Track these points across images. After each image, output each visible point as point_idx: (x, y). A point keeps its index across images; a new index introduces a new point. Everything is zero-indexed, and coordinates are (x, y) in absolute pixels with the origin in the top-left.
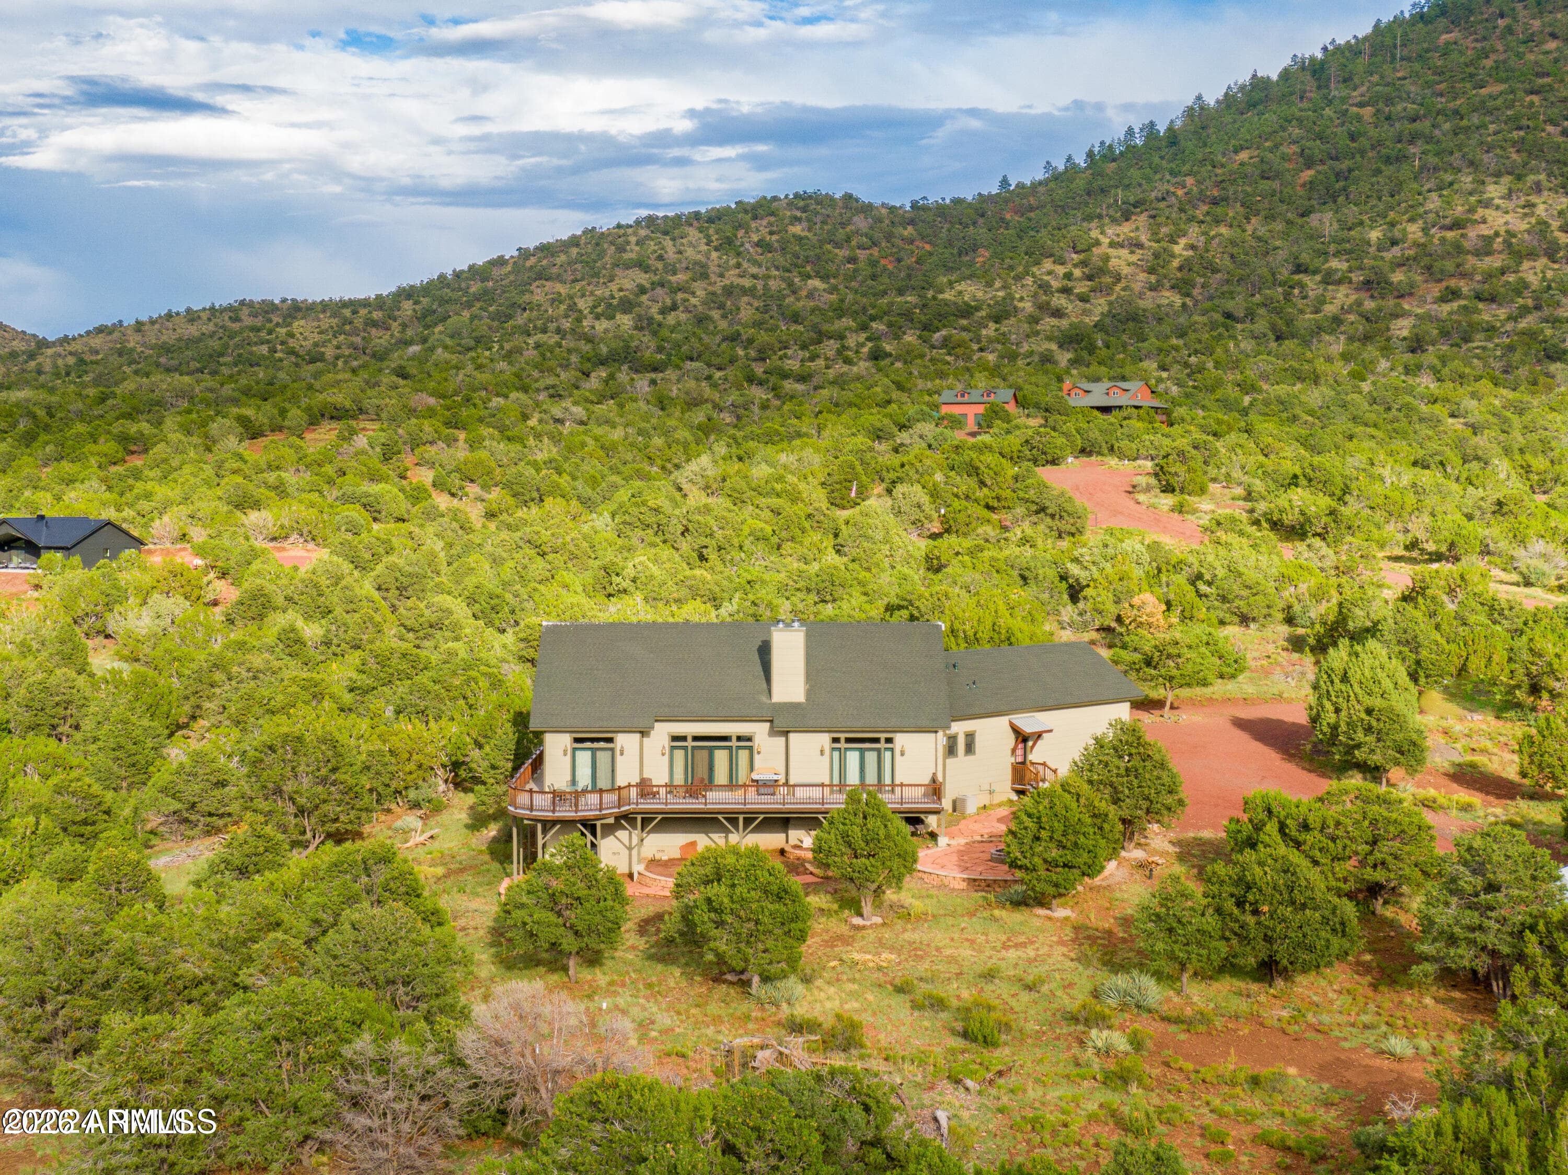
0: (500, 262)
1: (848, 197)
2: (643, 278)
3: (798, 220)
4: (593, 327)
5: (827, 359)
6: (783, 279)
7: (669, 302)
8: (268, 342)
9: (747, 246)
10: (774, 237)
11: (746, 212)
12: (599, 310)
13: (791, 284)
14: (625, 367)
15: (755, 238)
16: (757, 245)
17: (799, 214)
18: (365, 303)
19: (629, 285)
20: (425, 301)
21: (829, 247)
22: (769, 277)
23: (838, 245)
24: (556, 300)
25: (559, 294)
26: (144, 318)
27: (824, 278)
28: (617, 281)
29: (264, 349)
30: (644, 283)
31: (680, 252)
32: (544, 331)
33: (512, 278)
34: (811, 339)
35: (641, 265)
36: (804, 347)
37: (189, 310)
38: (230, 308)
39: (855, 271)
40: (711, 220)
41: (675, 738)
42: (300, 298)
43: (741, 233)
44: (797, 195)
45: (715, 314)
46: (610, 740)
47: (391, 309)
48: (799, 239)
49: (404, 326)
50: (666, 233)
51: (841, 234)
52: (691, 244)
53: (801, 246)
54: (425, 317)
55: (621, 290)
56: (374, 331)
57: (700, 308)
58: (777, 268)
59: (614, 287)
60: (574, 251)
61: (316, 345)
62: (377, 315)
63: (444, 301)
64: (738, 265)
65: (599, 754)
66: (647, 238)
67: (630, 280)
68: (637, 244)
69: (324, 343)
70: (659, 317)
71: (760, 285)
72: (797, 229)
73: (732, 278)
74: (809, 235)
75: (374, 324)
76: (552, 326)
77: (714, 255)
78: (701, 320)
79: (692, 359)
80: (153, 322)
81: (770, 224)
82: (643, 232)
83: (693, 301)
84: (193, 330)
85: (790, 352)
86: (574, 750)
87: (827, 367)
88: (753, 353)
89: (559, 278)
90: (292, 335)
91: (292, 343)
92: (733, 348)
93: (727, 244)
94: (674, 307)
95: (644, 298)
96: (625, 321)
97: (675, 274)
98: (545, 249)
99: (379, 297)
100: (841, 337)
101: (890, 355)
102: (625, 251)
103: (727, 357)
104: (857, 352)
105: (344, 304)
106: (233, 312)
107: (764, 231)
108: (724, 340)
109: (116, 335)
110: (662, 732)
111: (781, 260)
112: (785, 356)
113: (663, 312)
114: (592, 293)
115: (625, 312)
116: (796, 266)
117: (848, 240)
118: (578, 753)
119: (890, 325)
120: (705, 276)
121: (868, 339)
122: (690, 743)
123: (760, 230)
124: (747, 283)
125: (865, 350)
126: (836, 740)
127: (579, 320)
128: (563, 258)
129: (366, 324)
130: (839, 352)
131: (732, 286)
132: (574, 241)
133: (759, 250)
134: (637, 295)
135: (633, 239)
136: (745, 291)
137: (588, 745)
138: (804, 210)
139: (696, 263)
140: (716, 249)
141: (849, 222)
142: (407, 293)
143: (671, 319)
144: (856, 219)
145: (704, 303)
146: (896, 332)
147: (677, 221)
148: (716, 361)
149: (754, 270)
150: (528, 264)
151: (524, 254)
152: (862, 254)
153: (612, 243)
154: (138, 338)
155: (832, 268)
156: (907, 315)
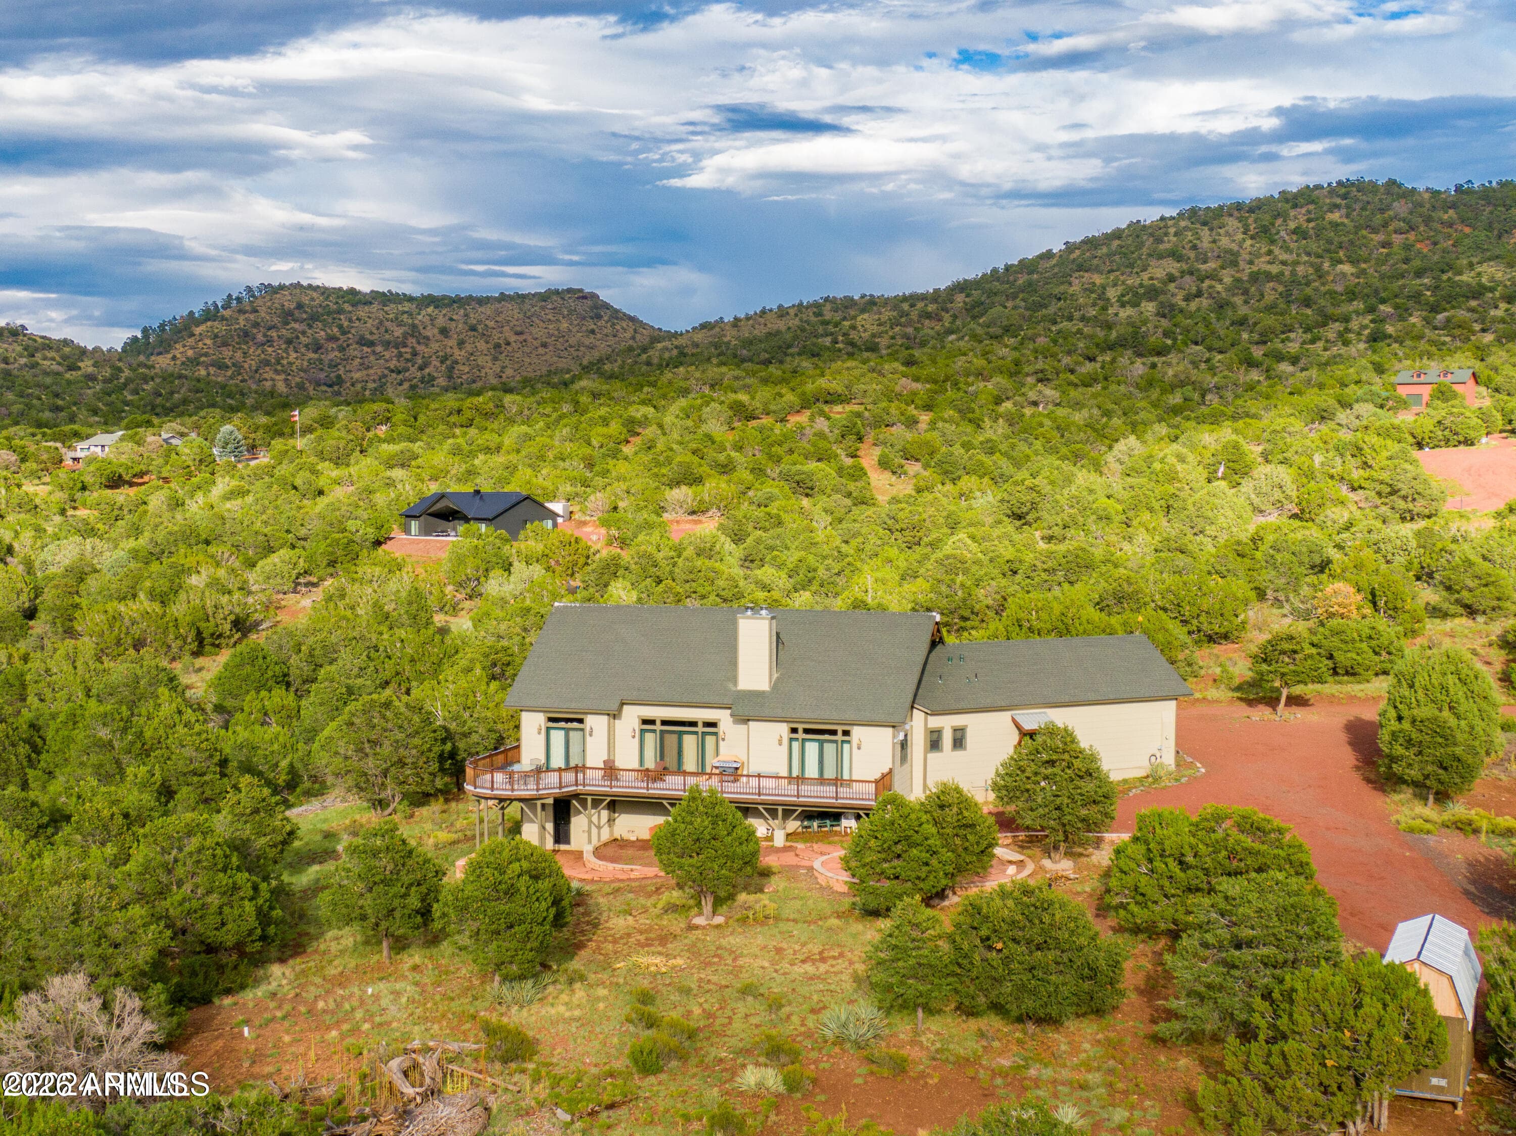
0: (1048, 255)
1: (1392, 183)
2: (1172, 266)
3: (1337, 207)
4: (1116, 315)
5: (1327, 341)
6: (1312, 265)
7: (1194, 289)
8: (832, 334)
9: (1283, 233)
10: (1311, 225)
11: (1287, 201)
12: (1126, 298)
13: (1318, 269)
14: (1129, 352)
15: (1292, 225)
16: (1294, 232)
17: (1338, 201)
18: (923, 297)
19: (1160, 273)
20: (976, 293)
21: (1364, 232)
22: (1298, 263)
23: (1375, 231)
24: (1089, 290)
25: (1094, 284)
26: (742, 316)
27: (1353, 262)
28: (1150, 269)
29: (827, 341)
30: (1174, 271)
31: (1214, 242)
32: (1070, 319)
33: (1056, 270)
34: (1317, 322)
35: (1175, 255)
36: (1308, 330)
37: (780, 307)
38: (816, 305)
39: (1388, 255)
40: (1251, 210)
41: (645, 722)
42: (877, 294)
43: (1279, 221)
44: (1340, 183)
45: (1238, 300)
46: (581, 721)
47: (944, 302)
48: (1335, 225)
49: (955, 317)
50: (1205, 224)
51: (1378, 219)
52: (1227, 234)
53: (1336, 232)
54: (973, 307)
55: (1151, 279)
56: (927, 322)
57: (1224, 295)
58: (1309, 254)
59: (1145, 276)
60: (1116, 243)
61: (874, 336)
62: (931, 308)
63: (993, 293)
64: (1270, 252)
65: (572, 733)
66: (1186, 228)
67: (1159, 270)
68: (1176, 234)
69: (880, 335)
70: (1183, 304)
71: (1287, 271)
72: (1335, 216)
73: (1262, 264)
74: (1346, 221)
75: (928, 316)
76: (1077, 315)
77: (1249, 242)
78: (1221, 306)
79: (1196, 343)
80: (748, 318)
81: (1309, 212)
82: (1183, 224)
83: (1219, 287)
84: (781, 325)
85: (1292, 335)
86: (548, 729)
87: (1325, 349)
88: (1256, 337)
89: (1097, 270)
90: (853, 327)
91: (853, 335)
92: (1238, 333)
93: (1265, 232)
94: (1199, 294)
95: (1172, 286)
96: (1149, 308)
97: (1205, 262)
98: (1090, 243)
99: (936, 291)
100: (1346, 319)
101: (1390, 336)
102: (1162, 242)
103: (1229, 341)
104: (1359, 334)
105: (905, 299)
106: (817, 308)
107: (1302, 219)
108: (1233, 324)
109: (717, 329)
110: (632, 715)
111: (1313, 246)
112: (1288, 339)
113: (1187, 299)
114: (1123, 283)
115: (1150, 300)
116: (1328, 251)
117: (1385, 225)
118: (552, 732)
119: (1397, 307)
120: (1234, 264)
121: (1372, 321)
122: (658, 727)
123: (1298, 218)
124: (1274, 269)
125: (1366, 332)
126: (794, 730)
127: (1104, 309)
128: (1105, 250)
129: (920, 316)
130: (1340, 335)
131: (1258, 273)
132: (1117, 234)
133: (1295, 237)
134: (1165, 284)
135: (1172, 231)
136: (1269, 277)
137: (562, 724)
138: (1345, 197)
139: (1230, 252)
140: (1252, 238)
141: (1389, 207)
142: (962, 287)
143: (1193, 306)
144: (1395, 204)
145: (1228, 290)
146: (1402, 313)
147: (1219, 213)
148: (1217, 344)
149: (1284, 257)
150: (1072, 256)
151: (1070, 247)
152: (1397, 239)
153: (1152, 235)
154: (734, 332)
155: (1363, 252)
156: (1416, 296)
